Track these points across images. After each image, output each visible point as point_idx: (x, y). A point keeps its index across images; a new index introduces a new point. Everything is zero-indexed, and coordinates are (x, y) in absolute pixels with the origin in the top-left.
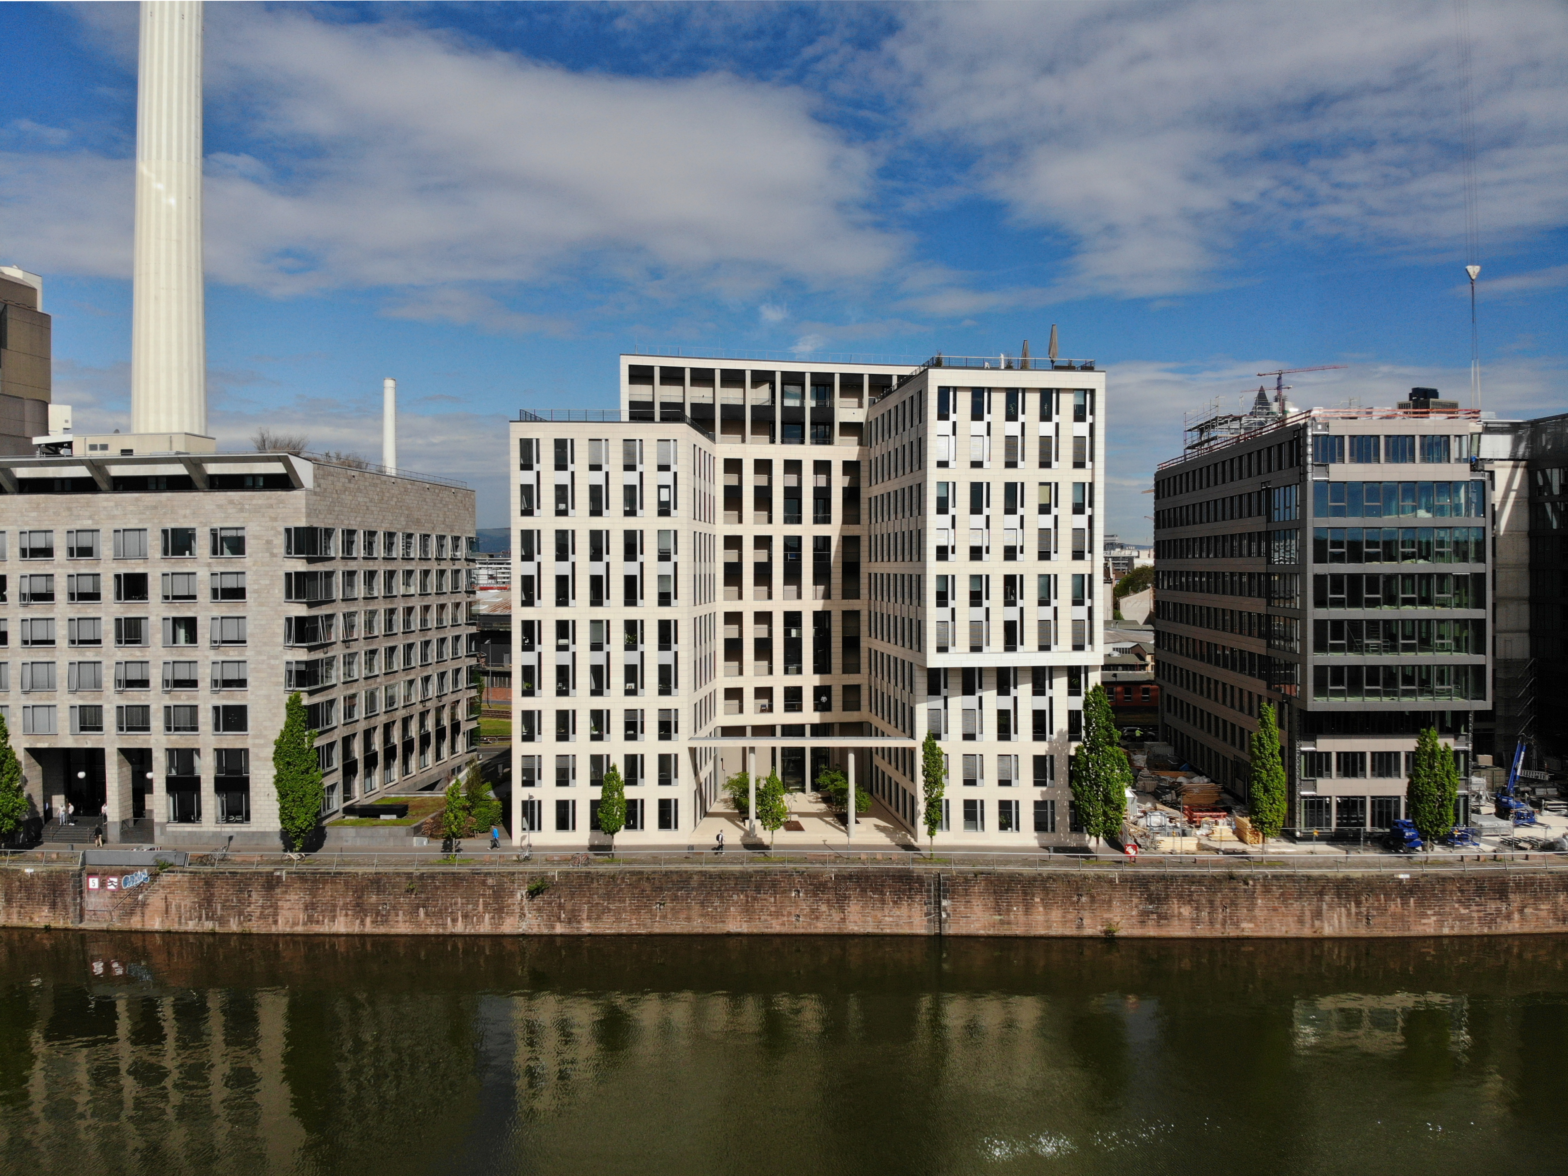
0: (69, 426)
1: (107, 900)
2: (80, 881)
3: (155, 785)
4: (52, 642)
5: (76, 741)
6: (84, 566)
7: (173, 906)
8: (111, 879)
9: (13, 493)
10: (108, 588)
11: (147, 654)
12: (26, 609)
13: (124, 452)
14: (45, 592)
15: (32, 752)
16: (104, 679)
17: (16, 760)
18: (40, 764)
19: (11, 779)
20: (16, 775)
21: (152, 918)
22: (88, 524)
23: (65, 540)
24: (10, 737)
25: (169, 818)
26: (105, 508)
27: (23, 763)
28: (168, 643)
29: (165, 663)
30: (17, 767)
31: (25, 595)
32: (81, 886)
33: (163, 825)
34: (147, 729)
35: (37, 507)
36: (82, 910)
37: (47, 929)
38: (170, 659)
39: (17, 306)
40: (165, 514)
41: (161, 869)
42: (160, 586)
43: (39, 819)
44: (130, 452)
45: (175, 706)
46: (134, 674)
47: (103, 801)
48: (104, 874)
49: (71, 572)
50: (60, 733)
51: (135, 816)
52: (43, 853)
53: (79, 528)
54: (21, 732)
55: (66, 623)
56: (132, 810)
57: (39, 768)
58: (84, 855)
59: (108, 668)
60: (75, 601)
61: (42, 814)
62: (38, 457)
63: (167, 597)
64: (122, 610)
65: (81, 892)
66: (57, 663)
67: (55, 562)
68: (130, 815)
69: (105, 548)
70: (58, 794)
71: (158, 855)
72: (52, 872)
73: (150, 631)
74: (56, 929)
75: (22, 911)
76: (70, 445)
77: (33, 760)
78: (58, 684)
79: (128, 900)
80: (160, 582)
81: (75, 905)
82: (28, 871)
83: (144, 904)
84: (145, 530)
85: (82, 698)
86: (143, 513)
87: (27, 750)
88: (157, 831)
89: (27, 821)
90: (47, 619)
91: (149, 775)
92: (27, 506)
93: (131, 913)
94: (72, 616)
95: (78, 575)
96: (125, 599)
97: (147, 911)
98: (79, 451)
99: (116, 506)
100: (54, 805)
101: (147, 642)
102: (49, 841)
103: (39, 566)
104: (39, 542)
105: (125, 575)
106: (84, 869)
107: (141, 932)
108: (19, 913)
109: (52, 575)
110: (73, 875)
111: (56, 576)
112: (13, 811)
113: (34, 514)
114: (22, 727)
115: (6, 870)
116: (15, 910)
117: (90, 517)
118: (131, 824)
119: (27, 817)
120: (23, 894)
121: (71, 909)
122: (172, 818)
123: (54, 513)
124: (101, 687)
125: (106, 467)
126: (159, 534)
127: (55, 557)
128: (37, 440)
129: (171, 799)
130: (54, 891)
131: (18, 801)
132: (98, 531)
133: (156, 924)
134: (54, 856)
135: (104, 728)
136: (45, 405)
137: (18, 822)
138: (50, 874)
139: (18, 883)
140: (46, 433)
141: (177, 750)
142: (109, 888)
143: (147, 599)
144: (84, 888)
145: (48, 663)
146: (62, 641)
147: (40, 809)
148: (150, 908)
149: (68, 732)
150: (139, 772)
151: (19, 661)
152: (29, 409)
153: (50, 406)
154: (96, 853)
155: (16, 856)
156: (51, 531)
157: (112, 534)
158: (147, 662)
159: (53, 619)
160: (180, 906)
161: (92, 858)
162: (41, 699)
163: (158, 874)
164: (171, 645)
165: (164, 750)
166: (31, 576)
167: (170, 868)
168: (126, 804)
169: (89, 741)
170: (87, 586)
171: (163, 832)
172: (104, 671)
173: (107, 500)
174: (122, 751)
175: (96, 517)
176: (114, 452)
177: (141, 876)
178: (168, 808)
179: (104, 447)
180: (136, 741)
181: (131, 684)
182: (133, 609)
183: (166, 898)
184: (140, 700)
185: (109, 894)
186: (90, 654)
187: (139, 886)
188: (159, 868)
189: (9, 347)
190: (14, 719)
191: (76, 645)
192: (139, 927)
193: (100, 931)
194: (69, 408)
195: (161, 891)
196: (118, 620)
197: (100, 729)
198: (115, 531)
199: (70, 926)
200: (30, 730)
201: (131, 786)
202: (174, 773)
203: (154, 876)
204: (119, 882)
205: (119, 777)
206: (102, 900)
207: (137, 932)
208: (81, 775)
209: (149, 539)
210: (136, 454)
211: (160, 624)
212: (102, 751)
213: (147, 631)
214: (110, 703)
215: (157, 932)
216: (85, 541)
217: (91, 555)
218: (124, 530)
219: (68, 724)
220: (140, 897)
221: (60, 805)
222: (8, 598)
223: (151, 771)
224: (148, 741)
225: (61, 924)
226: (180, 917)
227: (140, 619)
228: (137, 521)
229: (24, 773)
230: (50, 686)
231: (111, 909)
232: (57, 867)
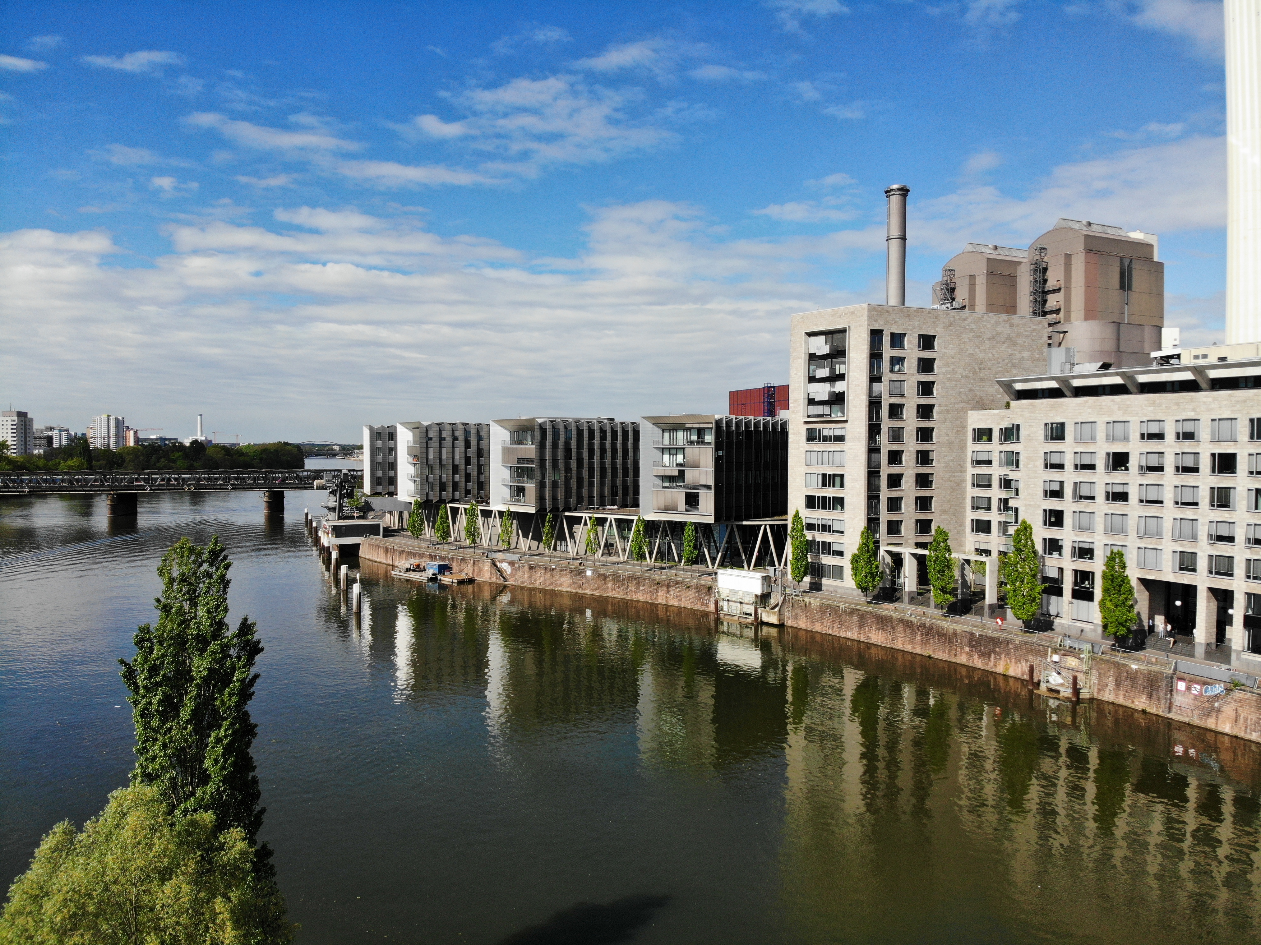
0: (1177, 343)
1: (1190, 701)
2: (1172, 682)
3: (1235, 620)
4: (1161, 502)
5: (1176, 577)
6: (1187, 446)
7: (1242, 717)
8: (1195, 686)
9: (1136, 393)
10: (1205, 464)
11: (1234, 516)
12: (1143, 477)
13: (1220, 359)
14: (1157, 465)
15: (1144, 582)
16: (1199, 533)
17: (1131, 586)
18: (1148, 591)
19: (1126, 599)
20: (1129, 596)
21: (1224, 722)
22: (1191, 415)
23: (1174, 427)
24: (1127, 569)
25: (1244, 647)
26: (1204, 402)
27: (1135, 588)
28: (1252, 509)
29: (1248, 525)
30: (1130, 591)
31: (1142, 467)
32: (1172, 686)
33: (1239, 653)
34: (1231, 575)
35: (1153, 403)
36: (1170, 703)
37: (1144, 712)
38: (1253, 522)
39: (1139, 259)
40: (1252, 406)
41: (1235, 686)
42: (1247, 464)
43: (1144, 631)
44: (1225, 359)
45: (1254, 560)
46: (1224, 531)
47: (1194, 626)
48: (1190, 681)
49: (1178, 451)
50: (1164, 569)
51: (1217, 641)
52: (1145, 656)
53: (1184, 418)
54: (1135, 566)
55: (1172, 488)
56: (1215, 637)
57: (1147, 593)
58: (1176, 663)
59: (1203, 525)
60: (1180, 473)
61: (1146, 628)
62: (1155, 366)
63: (1251, 473)
64: (1215, 481)
65: (1171, 691)
66: (1165, 518)
67: (1166, 444)
68: (1213, 640)
69: (1204, 433)
70: (1159, 614)
71: (1233, 675)
72: (1151, 671)
73: (1237, 499)
74: (1150, 713)
75: (1127, 694)
76: (1178, 356)
77: (1143, 587)
78: (1164, 534)
79: (1207, 705)
80: (1247, 461)
81: (1166, 699)
82: (1134, 667)
83: (1219, 711)
84: (1236, 419)
85: (1182, 546)
86: (1234, 406)
87: (1139, 579)
88: (1234, 656)
89: (1136, 631)
90: (1158, 485)
91: (1230, 611)
92: (1146, 402)
93: (1208, 715)
94: (1177, 484)
95: (1183, 453)
96: (1219, 473)
97: (1220, 716)
98: (1186, 360)
99: (1213, 401)
100: (1156, 623)
101: (1234, 507)
102: (1150, 648)
103: (1154, 446)
104: (1154, 429)
105: (1219, 454)
106: (1175, 674)
107: (1214, 732)
108: (1125, 695)
109: (1163, 453)
110: (1166, 677)
111: (1166, 454)
112: (1126, 621)
113: (1151, 408)
114: (1136, 563)
115: (1118, 663)
116: (1121, 693)
117: (1193, 410)
118: (1214, 647)
119: (1135, 628)
120: (1128, 683)
121: (1163, 702)
122: (1246, 648)
123: (1166, 407)
124: (1196, 539)
125: (1207, 371)
126: (1247, 423)
127: (1166, 440)
128: (1154, 355)
129: (1247, 633)
130: (1152, 685)
131: (1130, 615)
132: (1199, 420)
133: (1226, 728)
134: (1154, 660)
135: (1198, 570)
136: (1160, 328)
137: (1129, 630)
138: (1149, 673)
139: (1125, 674)
140: (1160, 348)
141: (1254, 594)
142: (1193, 692)
143: (1235, 473)
144: (1174, 688)
145: (1157, 517)
146: (1169, 502)
147: (1146, 624)
148: (1223, 714)
149: (1170, 570)
150: (1222, 608)
151: (1137, 514)
152: (1148, 333)
153: (1163, 329)
154: (1185, 664)
155: (1126, 655)
156: (1163, 421)
157: (1210, 422)
158: (1234, 523)
159: (1162, 485)
160: (1247, 719)
161: (1181, 668)
162: (1151, 543)
163: (1232, 690)
164: (1253, 510)
165: (1244, 594)
166: (1147, 453)
167: (1242, 687)
168: (1211, 631)
169: (1185, 579)
170: (1189, 462)
171: (1238, 658)
172: (1200, 527)
173: (1207, 397)
174: (1211, 590)
175: (1198, 410)
176: (1212, 360)
177: (1218, 689)
178: (1244, 639)
179: (1205, 356)
180: (1222, 583)
181: (1220, 538)
182: (1224, 481)
183: (1237, 710)
184: (1227, 552)
185: (1192, 697)
186: (1189, 513)
187: (1216, 696)
188: (1233, 686)
189: (1133, 290)
190: (1130, 556)
191: (1179, 506)
192: (1213, 727)
193: (1183, 722)
194: (1177, 330)
195: (1233, 703)
196: (1212, 489)
197: (1194, 570)
198: (1212, 420)
199: (1161, 713)
200: (1142, 565)
201: (1215, 617)
202: (1250, 613)
203: (1229, 691)
204: (1201, 690)
205: (1207, 609)
206: (1187, 700)
207: (1211, 730)
208: (1178, 603)
209: (1239, 426)
210: (1230, 360)
211: (1245, 493)
212: (1195, 587)
213: (1234, 499)
214: (1203, 552)
215: (1227, 734)
216: (1189, 428)
217: (1193, 439)
218: (1219, 420)
219: (1170, 564)
220: (1216, 704)
221: (1160, 622)
222: (1130, 468)
223: (1232, 608)
224: (1231, 585)
225: (1154, 710)
226: (1246, 727)
227: (1230, 488)
228: (1229, 412)
229: (1135, 595)
230: (1158, 535)
231: (1193, 708)
232: (1156, 668)
